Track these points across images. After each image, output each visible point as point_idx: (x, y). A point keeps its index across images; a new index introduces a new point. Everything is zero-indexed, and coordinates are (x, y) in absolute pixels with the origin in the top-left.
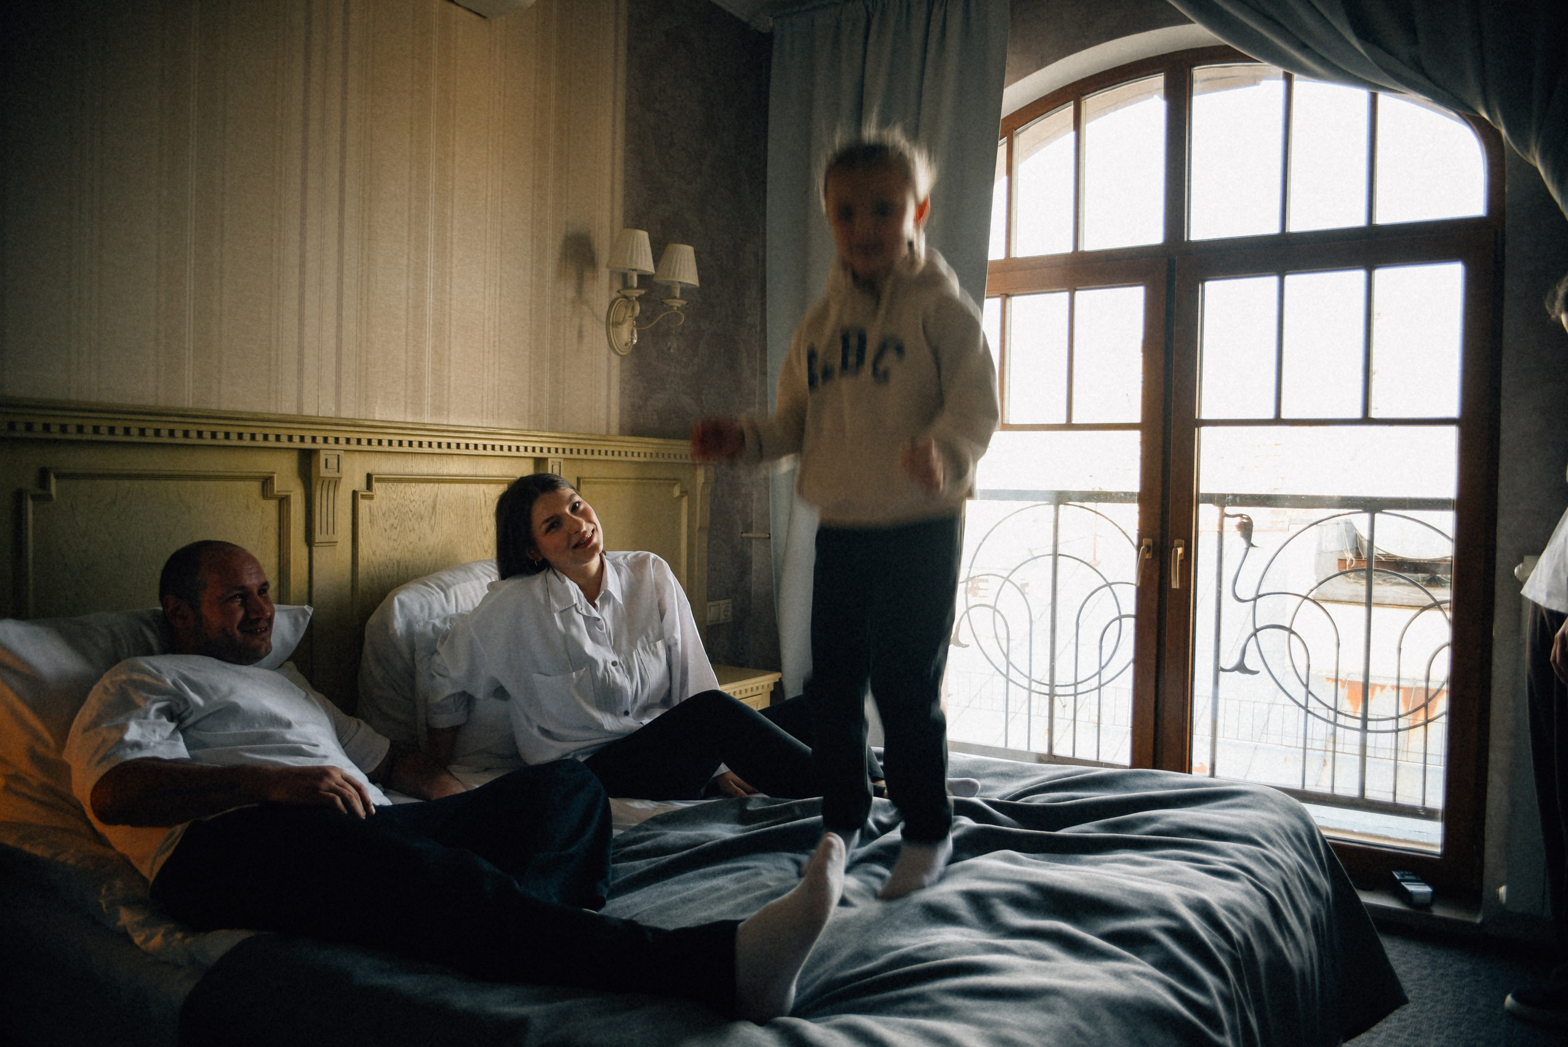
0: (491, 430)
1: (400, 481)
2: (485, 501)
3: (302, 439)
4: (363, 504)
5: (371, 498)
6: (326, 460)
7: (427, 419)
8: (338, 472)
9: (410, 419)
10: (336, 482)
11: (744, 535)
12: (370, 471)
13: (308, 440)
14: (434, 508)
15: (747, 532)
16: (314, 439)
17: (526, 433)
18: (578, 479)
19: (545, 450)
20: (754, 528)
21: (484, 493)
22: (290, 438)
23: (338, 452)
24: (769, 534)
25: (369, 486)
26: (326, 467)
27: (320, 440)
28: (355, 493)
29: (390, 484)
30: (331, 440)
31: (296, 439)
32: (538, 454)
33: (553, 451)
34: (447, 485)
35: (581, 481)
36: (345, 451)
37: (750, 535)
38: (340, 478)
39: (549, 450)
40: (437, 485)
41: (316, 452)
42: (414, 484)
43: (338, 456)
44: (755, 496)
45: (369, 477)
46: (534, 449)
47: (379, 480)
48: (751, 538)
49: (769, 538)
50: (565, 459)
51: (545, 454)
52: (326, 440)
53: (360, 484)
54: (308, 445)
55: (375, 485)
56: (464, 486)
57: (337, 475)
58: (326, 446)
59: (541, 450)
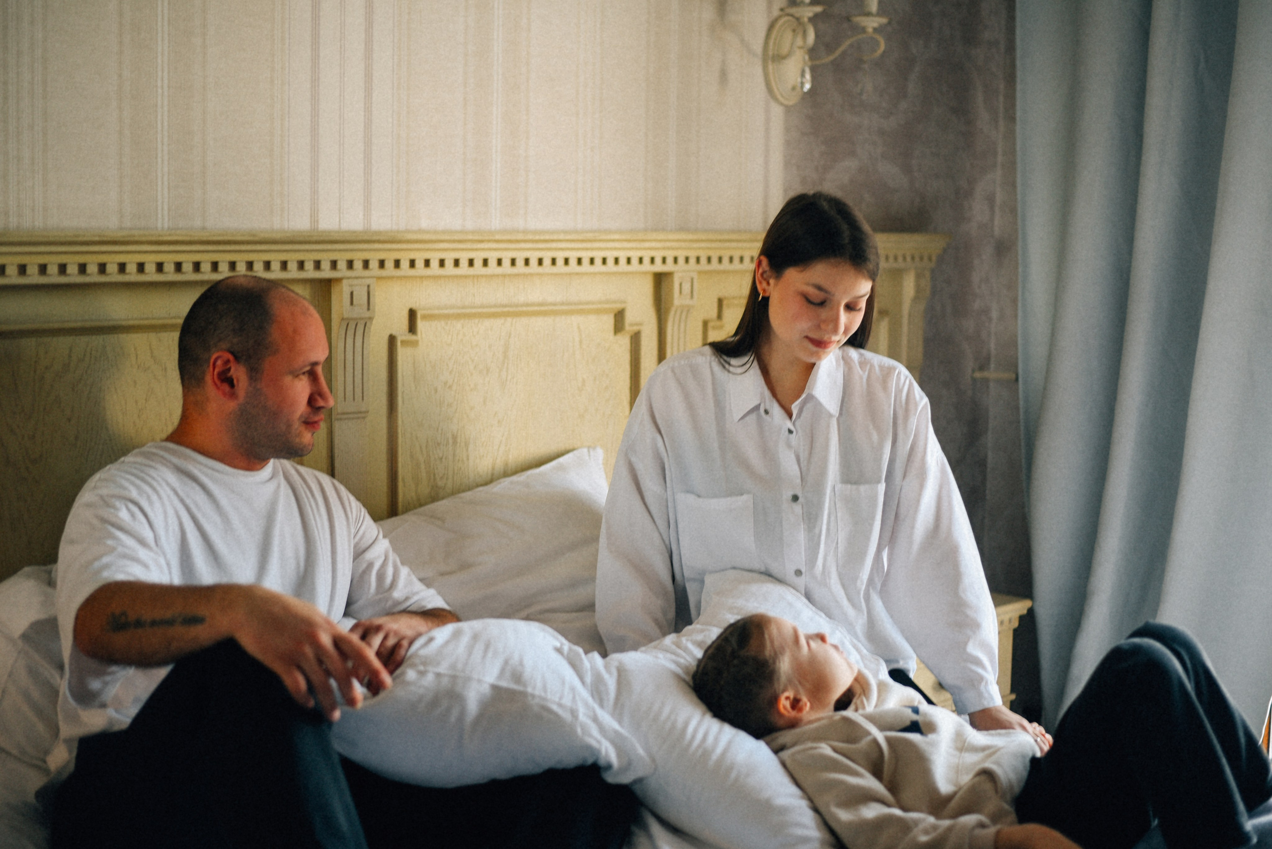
0: (590, 236)
1: (458, 317)
2: (581, 342)
3: (318, 265)
4: (402, 353)
5: (415, 344)
6: (352, 294)
7: (496, 222)
8: (369, 309)
9: (469, 225)
10: (367, 323)
11: (978, 375)
12: (414, 306)
13: (326, 265)
14: (505, 356)
15: (982, 368)
16: (334, 264)
17: (640, 236)
18: (720, 302)
19: (670, 261)
20: (992, 366)
21: (579, 328)
22: (301, 265)
23: (368, 281)
24: (1017, 375)
25: (412, 328)
26: (352, 303)
27: (342, 265)
28: (392, 340)
29: (443, 323)
30: (358, 265)
31: (309, 266)
32: (659, 267)
33: (681, 261)
34: (524, 320)
35: (725, 302)
36: (379, 278)
37: (986, 374)
38: (371, 319)
39: (676, 260)
40: (509, 319)
41: (339, 280)
42: (477, 321)
43: (368, 286)
44: (994, 314)
45: (412, 314)
46: (652, 260)
47: (428, 317)
48: (986, 381)
49: (1017, 379)
50: (700, 273)
51: (669, 267)
52: (350, 264)
53: (400, 326)
54: (326, 273)
55: (420, 324)
56: (549, 320)
57: (367, 314)
58: (349, 273)
59: (664, 260)
